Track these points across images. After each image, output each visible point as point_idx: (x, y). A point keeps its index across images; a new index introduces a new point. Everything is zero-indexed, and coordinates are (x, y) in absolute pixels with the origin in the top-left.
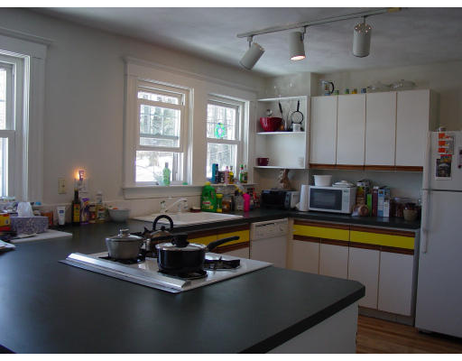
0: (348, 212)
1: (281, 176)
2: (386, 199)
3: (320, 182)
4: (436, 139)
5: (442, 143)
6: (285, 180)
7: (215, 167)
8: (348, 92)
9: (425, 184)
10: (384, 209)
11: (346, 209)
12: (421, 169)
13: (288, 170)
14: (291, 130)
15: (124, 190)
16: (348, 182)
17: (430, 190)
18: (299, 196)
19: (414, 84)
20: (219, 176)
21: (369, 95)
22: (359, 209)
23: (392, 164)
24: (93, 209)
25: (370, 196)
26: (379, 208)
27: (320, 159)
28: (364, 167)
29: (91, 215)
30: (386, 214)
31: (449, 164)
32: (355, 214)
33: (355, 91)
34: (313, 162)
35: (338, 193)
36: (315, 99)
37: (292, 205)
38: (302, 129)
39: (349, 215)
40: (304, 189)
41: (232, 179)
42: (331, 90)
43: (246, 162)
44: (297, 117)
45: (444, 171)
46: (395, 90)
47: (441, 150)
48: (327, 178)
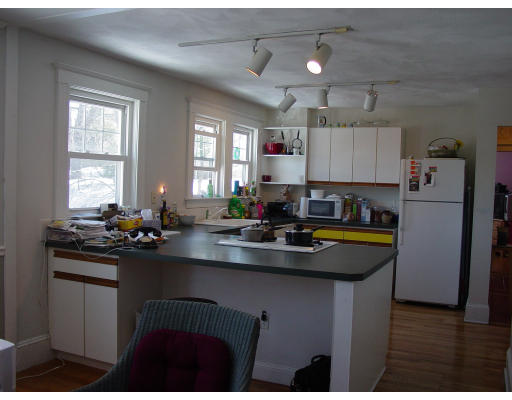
0: (339, 218)
1: (284, 190)
2: (367, 208)
3: (315, 195)
4: (409, 165)
5: (413, 168)
6: (287, 193)
7: (237, 183)
8: (339, 126)
9: (401, 196)
10: (366, 215)
11: (337, 215)
12: (397, 185)
13: (289, 185)
14: (292, 154)
15: (186, 201)
16: (339, 195)
17: (405, 201)
18: (299, 206)
19: (388, 122)
20: (239, 190)
21: (356, 129)
22: (348, 216)
23: (373, 181)
24: (172, 216)
25: (355, 206)
26: (363, 215)
27: (317, 177)
28: (351, 184)
29: (171, 219)
30: (368, 219)
31: (418, 182)
32: (345, 219)
33: (345, 126)
34: (310, 179)
35: (332, 204)
36: (313, 130)
37: (294, 213)
38: (300, 154)
39: (341, 220)
40: (303, 201)
41: (247, 193)
42: (324, 123)
43: (255, 179)
44: (296, 144)
45: (415, 187)
46: (376, 126)
47: (413, 173)
48: (321, 192)
